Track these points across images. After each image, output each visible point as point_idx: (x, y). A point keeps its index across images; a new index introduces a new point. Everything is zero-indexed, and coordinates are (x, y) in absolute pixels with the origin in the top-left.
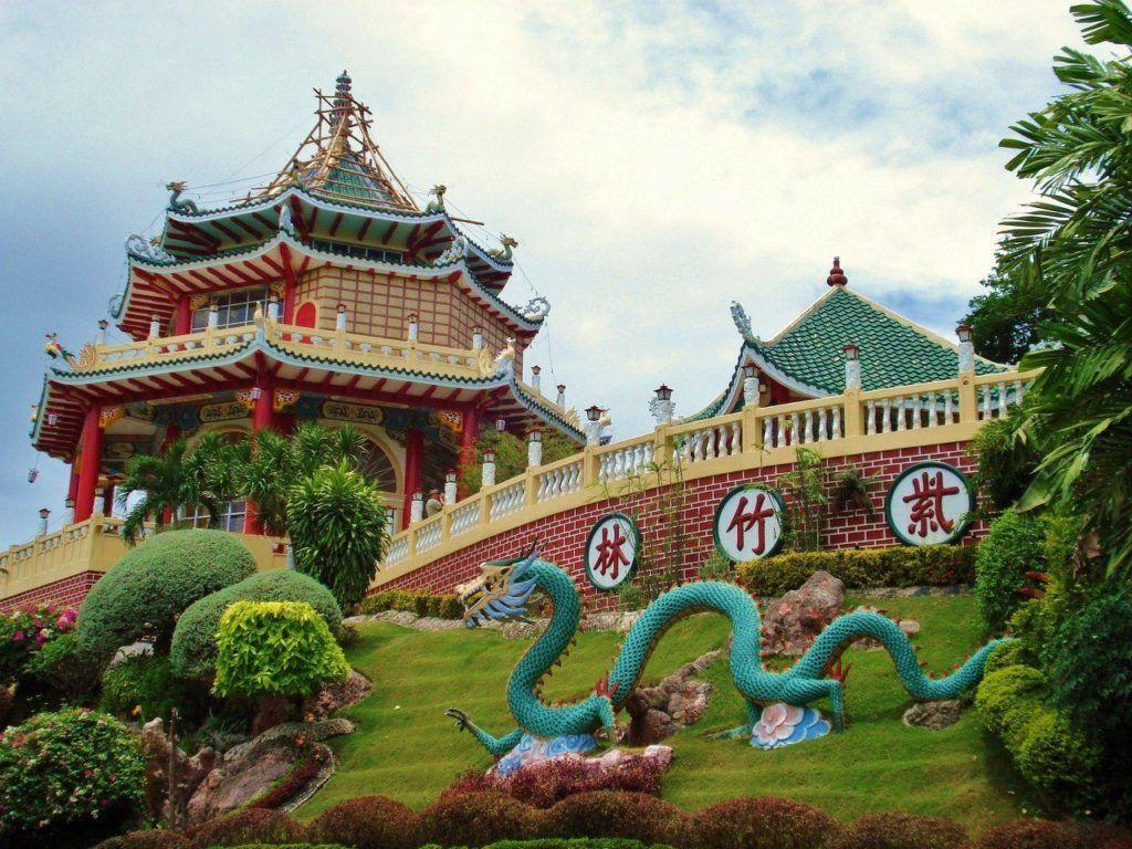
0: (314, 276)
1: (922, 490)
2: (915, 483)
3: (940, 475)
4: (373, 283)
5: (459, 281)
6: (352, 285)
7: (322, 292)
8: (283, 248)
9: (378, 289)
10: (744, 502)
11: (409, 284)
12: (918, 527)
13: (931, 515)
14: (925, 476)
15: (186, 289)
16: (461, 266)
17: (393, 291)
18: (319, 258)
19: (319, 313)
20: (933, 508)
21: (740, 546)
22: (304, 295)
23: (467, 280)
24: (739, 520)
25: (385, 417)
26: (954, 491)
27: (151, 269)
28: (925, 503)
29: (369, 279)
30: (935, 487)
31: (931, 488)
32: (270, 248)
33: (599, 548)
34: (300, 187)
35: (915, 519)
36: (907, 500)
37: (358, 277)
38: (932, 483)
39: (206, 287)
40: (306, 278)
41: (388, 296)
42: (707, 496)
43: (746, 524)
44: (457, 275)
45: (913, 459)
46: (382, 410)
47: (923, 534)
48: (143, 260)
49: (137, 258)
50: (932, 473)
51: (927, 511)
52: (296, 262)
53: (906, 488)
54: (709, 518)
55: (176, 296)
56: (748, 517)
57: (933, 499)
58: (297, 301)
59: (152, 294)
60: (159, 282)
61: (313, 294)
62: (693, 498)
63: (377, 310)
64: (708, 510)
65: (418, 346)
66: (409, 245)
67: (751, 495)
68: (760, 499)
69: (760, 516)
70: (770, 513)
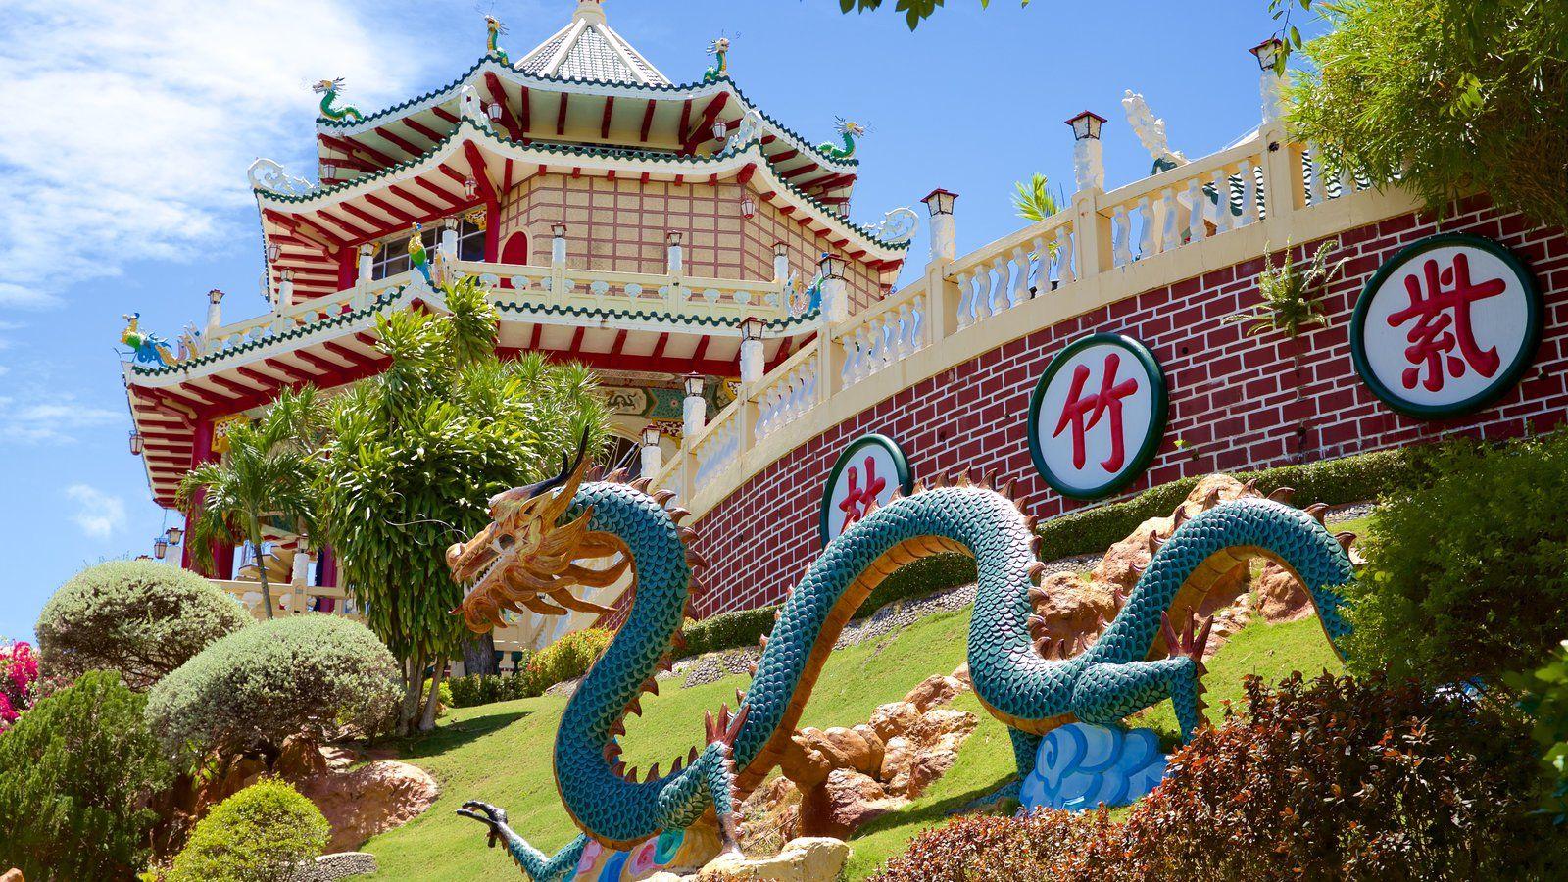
0: (524, 190)
1: (1425, 295)
2: (1412, 283)
3: (1461, 260)
4: (616, 193)
5: (754, 180)
6: (583, 199)
7: (536, 214)
8: (471, 151)
9: (623, 202)
10: (1082, 375)
11: (673, 191)
12: (1424, 373)
13: (1448, 343)
14: (1431, 266)
15: (348, 236)
16: (754, 155)
17: (648, 204)
18: (527, 159)
19: (531, 246)
20: (1452, 329)
21: (1079, 462)
22: (513, 222)
23: (766, 178)
24: (1074, 412)
25: (650, 402)
26: (1496, 287)
27: (287, 209)
28: (1435, 319)
29: (611, 187)
30: (1453, 287)
31: (1444, 289)
32: (451, 152)
33: (843, 506)
34: (499, 60)
35: (1414, 356)
36: (1395, 320)
37: (591, 185)
38: (1447, 277)
39: (376, 229)
40: (514, 196)
41: (641, 211)
42: (1019, 375)
43: (1087, 416)
44: (748, 171)
45: (1404, 238)
46: (644, 389)
47: (1435, 384)
48: (275, 197)
49: (266, 194)
50: (1445, 257)
51: (1439, 337)
52: (495, 174)
53: (1393, 295)
54: (1023, 416)
55: (334, 249)
56: (1089, 404)
57: (1451, 311)
58: (502, 233)
59: (300, 250)
60: (304, 229)
61: (523, 219)
62: (993, 385)
63: (624, 234)
64: (1019, 402)
65: (685, 280)
66: (682, 141)
67: (1094, 358)
68: (1112, 364)
69: (1113, 397)
70: (1131, 388)
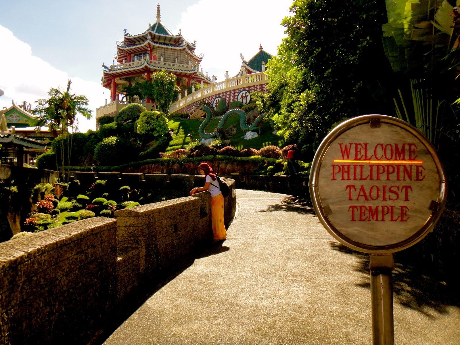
0: (156, 49)
5: (185, 50)
6: (164, 51)
8: (149, 43)
10: (243, 94)
11: (175, 51)
15: (129, 52)
16: (186, 47)
18: (156, 45)
19: (157, 57)
23: (187, 50)
27: (122, 48)
32: (146, 43)
33: (215, 104)
37: (165, 49)
39: (134, 52)
40: (154, 50)
41: (171, 53)
42: (236, 93)
43: (243, 98)
48: (120, 47)
52: (152, 47)
55: (128, 54)
56: (244, 97)
58: (153, 55)
59: (123, 54)
60: (124, 51)
61: (156, 53)
62: (233, 93)
63: (169, 56)
64: (236, 96)
65: (178, 64)
66: (175, 42)
67: (244, 92)
68: (246, 93)
69: (246, 96)
70: (248, 96)
